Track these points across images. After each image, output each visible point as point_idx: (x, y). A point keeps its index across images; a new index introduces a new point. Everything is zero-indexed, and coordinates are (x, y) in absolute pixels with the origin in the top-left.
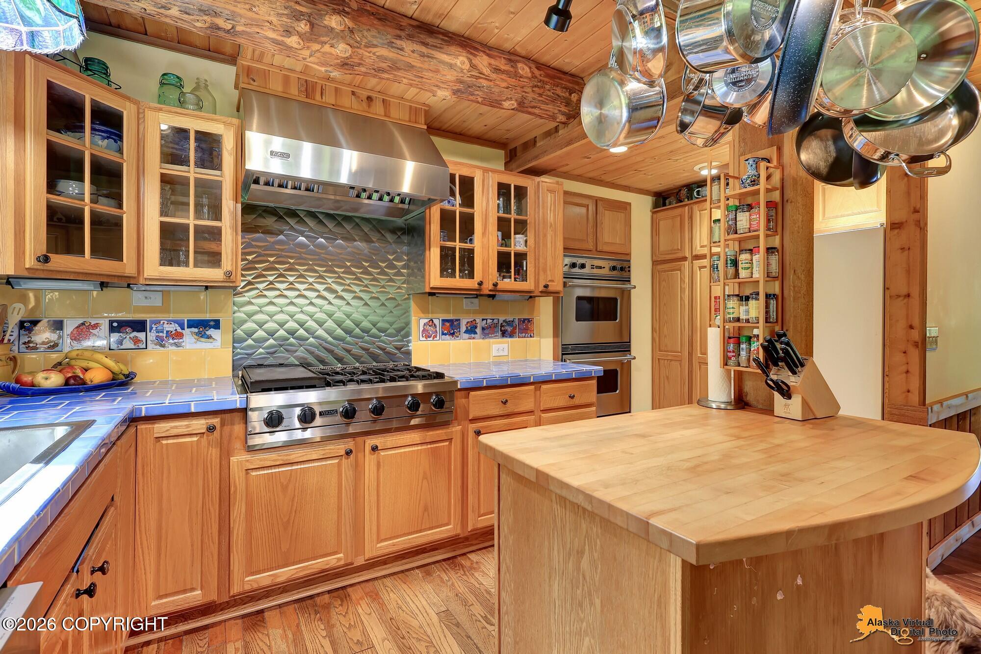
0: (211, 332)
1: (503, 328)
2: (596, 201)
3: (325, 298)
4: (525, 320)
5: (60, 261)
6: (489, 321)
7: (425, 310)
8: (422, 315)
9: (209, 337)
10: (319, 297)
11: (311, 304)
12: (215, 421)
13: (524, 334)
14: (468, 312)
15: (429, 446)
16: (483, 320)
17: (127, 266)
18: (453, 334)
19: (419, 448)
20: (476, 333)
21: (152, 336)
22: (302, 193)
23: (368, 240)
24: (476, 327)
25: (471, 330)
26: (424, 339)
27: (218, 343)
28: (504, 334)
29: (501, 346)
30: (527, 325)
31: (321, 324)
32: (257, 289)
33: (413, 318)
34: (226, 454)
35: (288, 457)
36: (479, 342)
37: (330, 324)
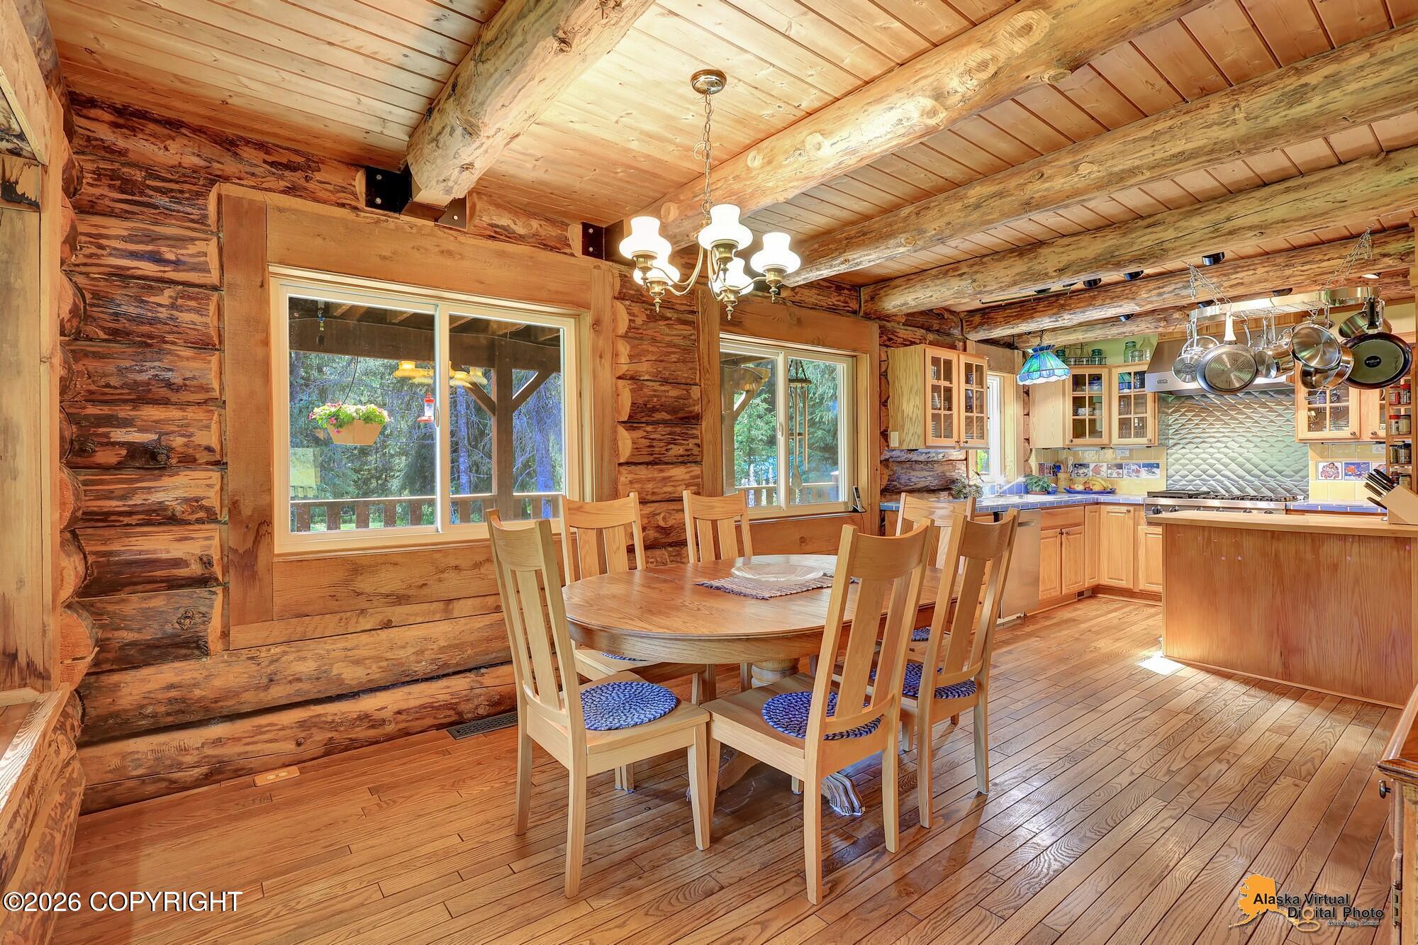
0: (1155, 470)
5: (1077, 441)
7: (1324, 456)
8: (1321, 459)
9: (1154, 472)
12: (1131, 508)
14: (1379, 456)
17: (1105, 440)
18: (1360, 475)
21: (1125, 471)
26: (1324, 478)
27: (1158, 476)
31: (1226, 466)
33: (1310, 462)
34: (1136, 524)
37: (1233, 466)
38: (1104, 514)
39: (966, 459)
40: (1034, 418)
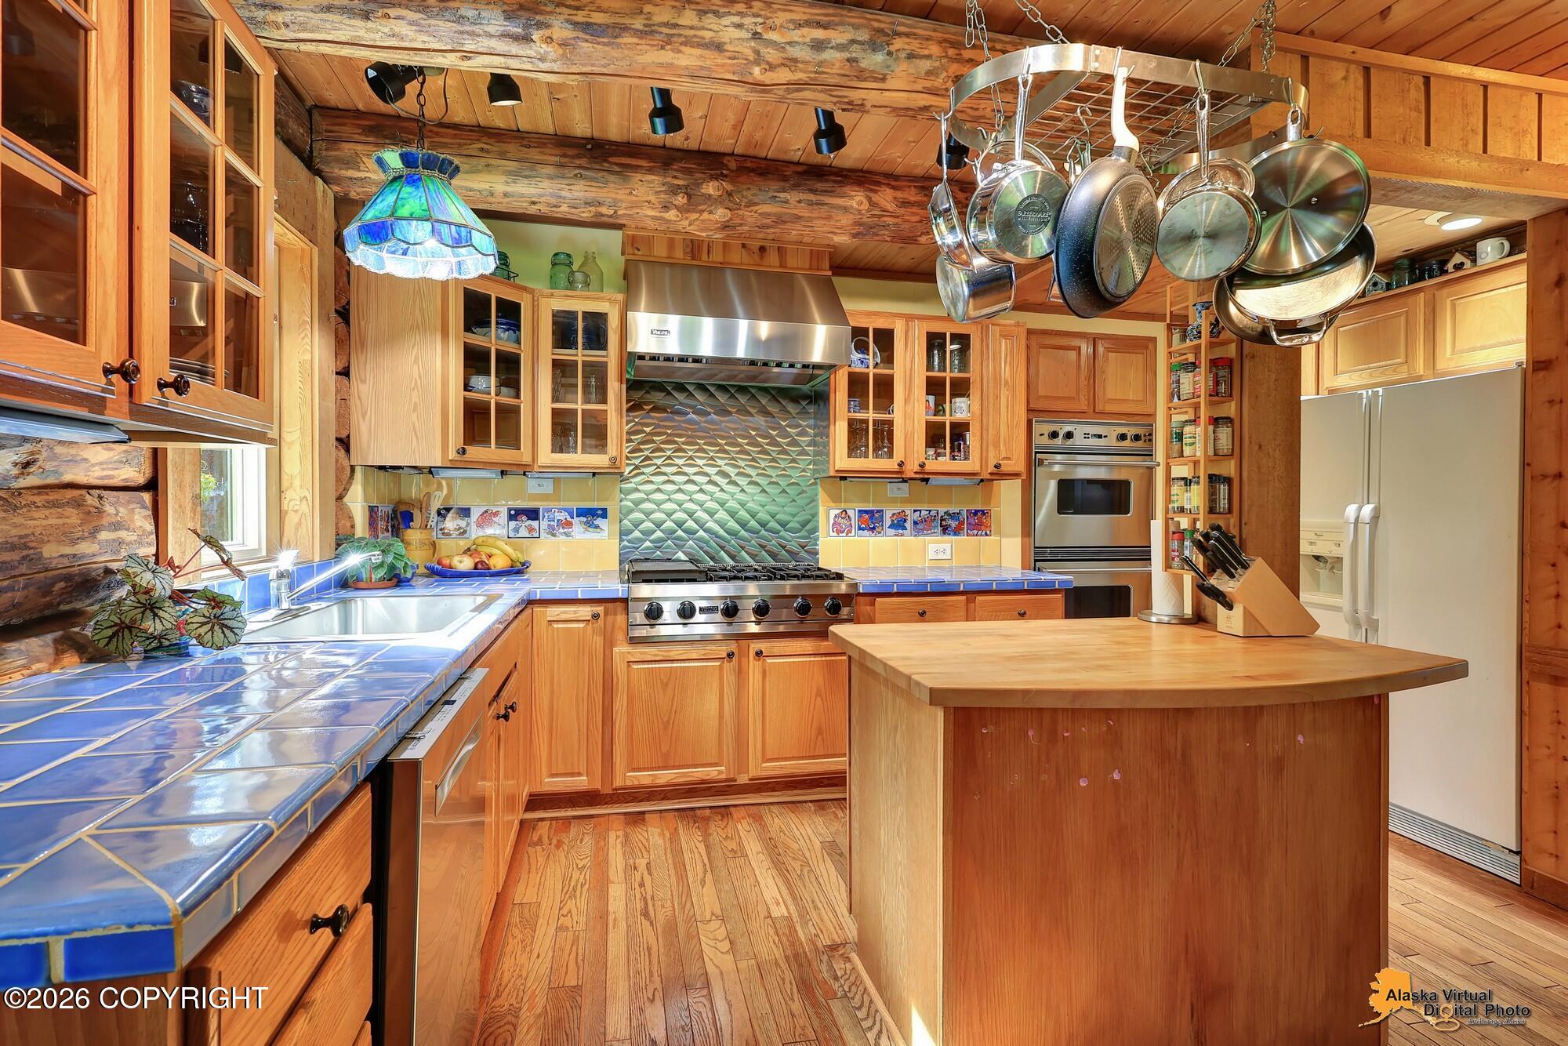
0: (599, 521)
1: (944, 523)
2: (1094, 339)
3: (716, 484)
4: (976, 512)
5: (475, 452)
6: (923, 513)
7: (836, 498)
8: (832, 504)
9: (597, 527)
10: (711, 482)
11: (701, 491)
12: (600, 609)
13: (976, 532)
14: (894, 501)
15: (824, 659)
16: (915, 511)
17: (524, 455)
18: (873, 529)
19: (812, 659)
20: (904, 528)
21: (544, 524)
22: (690, 365)
23: (765, 412)
24: (905, 521)
25: (899, 524)
26: (835, 534)
27: (606, 534)
28: (945, 530)
29: (941, 546)
30: (980, 519)
31: (711, 514)
32: (643, 473)
33: (821, 508)
34: (609, 644)
35: (668, 654)
36: (909, 540)
37: (722, 515)
38: (540, 627)
39: (153, 484)
40: (363, 386)
